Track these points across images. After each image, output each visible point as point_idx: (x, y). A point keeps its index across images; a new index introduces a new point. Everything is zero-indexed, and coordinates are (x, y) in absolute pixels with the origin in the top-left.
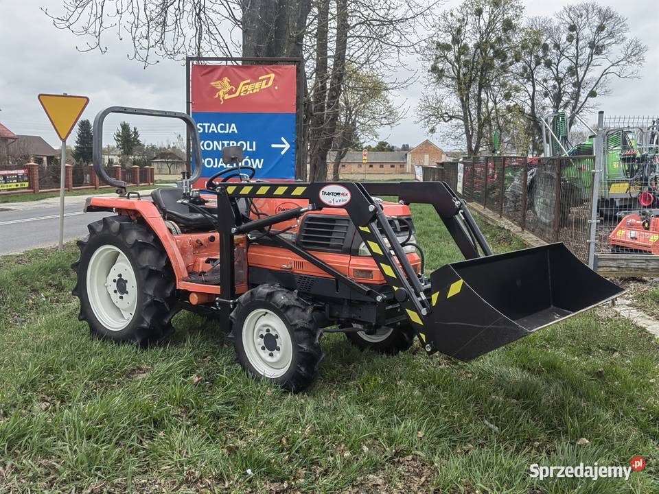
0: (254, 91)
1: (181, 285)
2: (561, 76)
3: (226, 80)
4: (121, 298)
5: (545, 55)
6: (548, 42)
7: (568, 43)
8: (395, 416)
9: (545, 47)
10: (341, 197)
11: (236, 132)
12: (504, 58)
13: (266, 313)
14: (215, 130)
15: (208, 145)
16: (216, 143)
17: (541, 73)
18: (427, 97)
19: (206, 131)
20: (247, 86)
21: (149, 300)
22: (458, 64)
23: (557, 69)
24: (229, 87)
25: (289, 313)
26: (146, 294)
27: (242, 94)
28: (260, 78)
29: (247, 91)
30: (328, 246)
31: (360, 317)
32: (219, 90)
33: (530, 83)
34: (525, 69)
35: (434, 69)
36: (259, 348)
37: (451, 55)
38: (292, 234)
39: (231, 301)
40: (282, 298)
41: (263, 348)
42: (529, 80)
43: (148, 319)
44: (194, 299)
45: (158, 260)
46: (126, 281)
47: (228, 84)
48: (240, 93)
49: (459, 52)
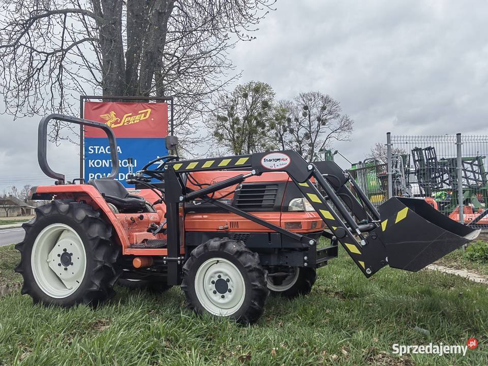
0: (135, 122)
1: (127, 252)
2: (300, 139)
3: (113, 113)
4: (66, 269)
5: (289, 125)
6: (291, 117)
7: (303, 118)
8: (344, 332)
9: (289, 120)
10: (282, 162)
11: (121, 153)
12: (263, 126)
13: (218, 261)
14: (104, 151)
15: (98, 163)
16: (104, 161)
17: (288, 137)
18: (212, 153)
19: (97, 153)
20: (129, 118)
21: (99, 266)
22: (233, 130)
23: (297, 135)
24: (115, 119)
25: (242, 259)
26: (97, 261)
27: (125, 124)
28: (139, 112)
29: (129, 121)
30: (260, 206)
31: (287, 263)
32: (107, 121)
33: (281, 144)
34: (276, 134)
35: (216, 134)
36: (211, 293)
37: (228, 124)
38: (227, 200)
39: (179, 258)
40: (233, 247)
41: (215, 292)
42: (279, 142)
43: (97, 282)
44: (137, 263)
45: (105, 232)
46: (71, 254)
47: (114, 116)
48: (124, 123)
49: (233, 122)
